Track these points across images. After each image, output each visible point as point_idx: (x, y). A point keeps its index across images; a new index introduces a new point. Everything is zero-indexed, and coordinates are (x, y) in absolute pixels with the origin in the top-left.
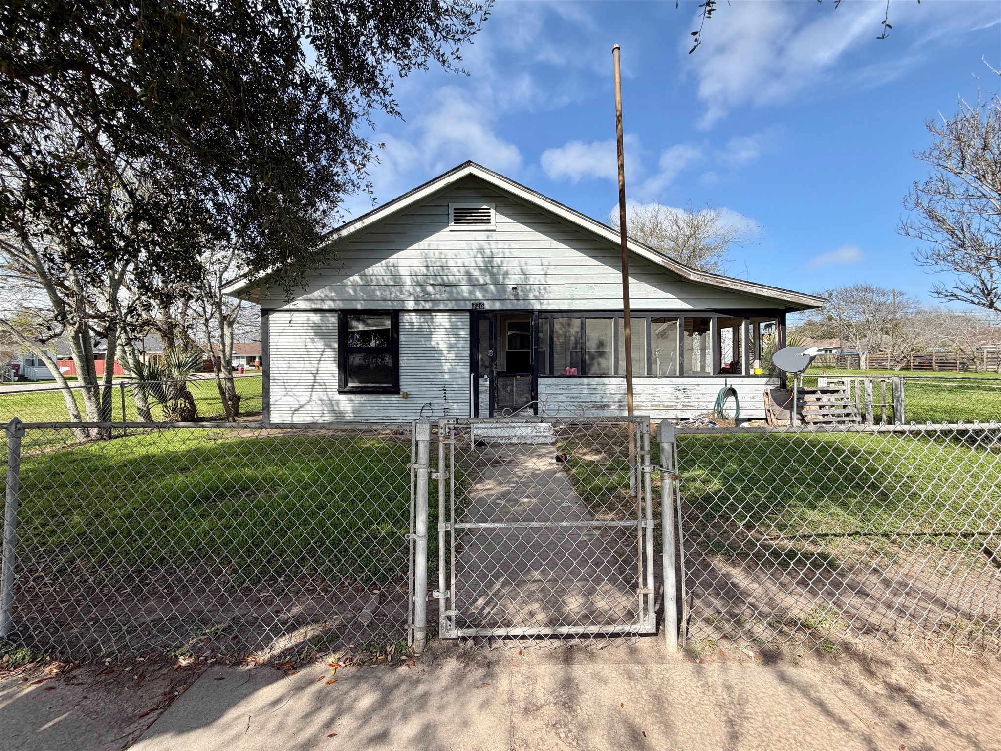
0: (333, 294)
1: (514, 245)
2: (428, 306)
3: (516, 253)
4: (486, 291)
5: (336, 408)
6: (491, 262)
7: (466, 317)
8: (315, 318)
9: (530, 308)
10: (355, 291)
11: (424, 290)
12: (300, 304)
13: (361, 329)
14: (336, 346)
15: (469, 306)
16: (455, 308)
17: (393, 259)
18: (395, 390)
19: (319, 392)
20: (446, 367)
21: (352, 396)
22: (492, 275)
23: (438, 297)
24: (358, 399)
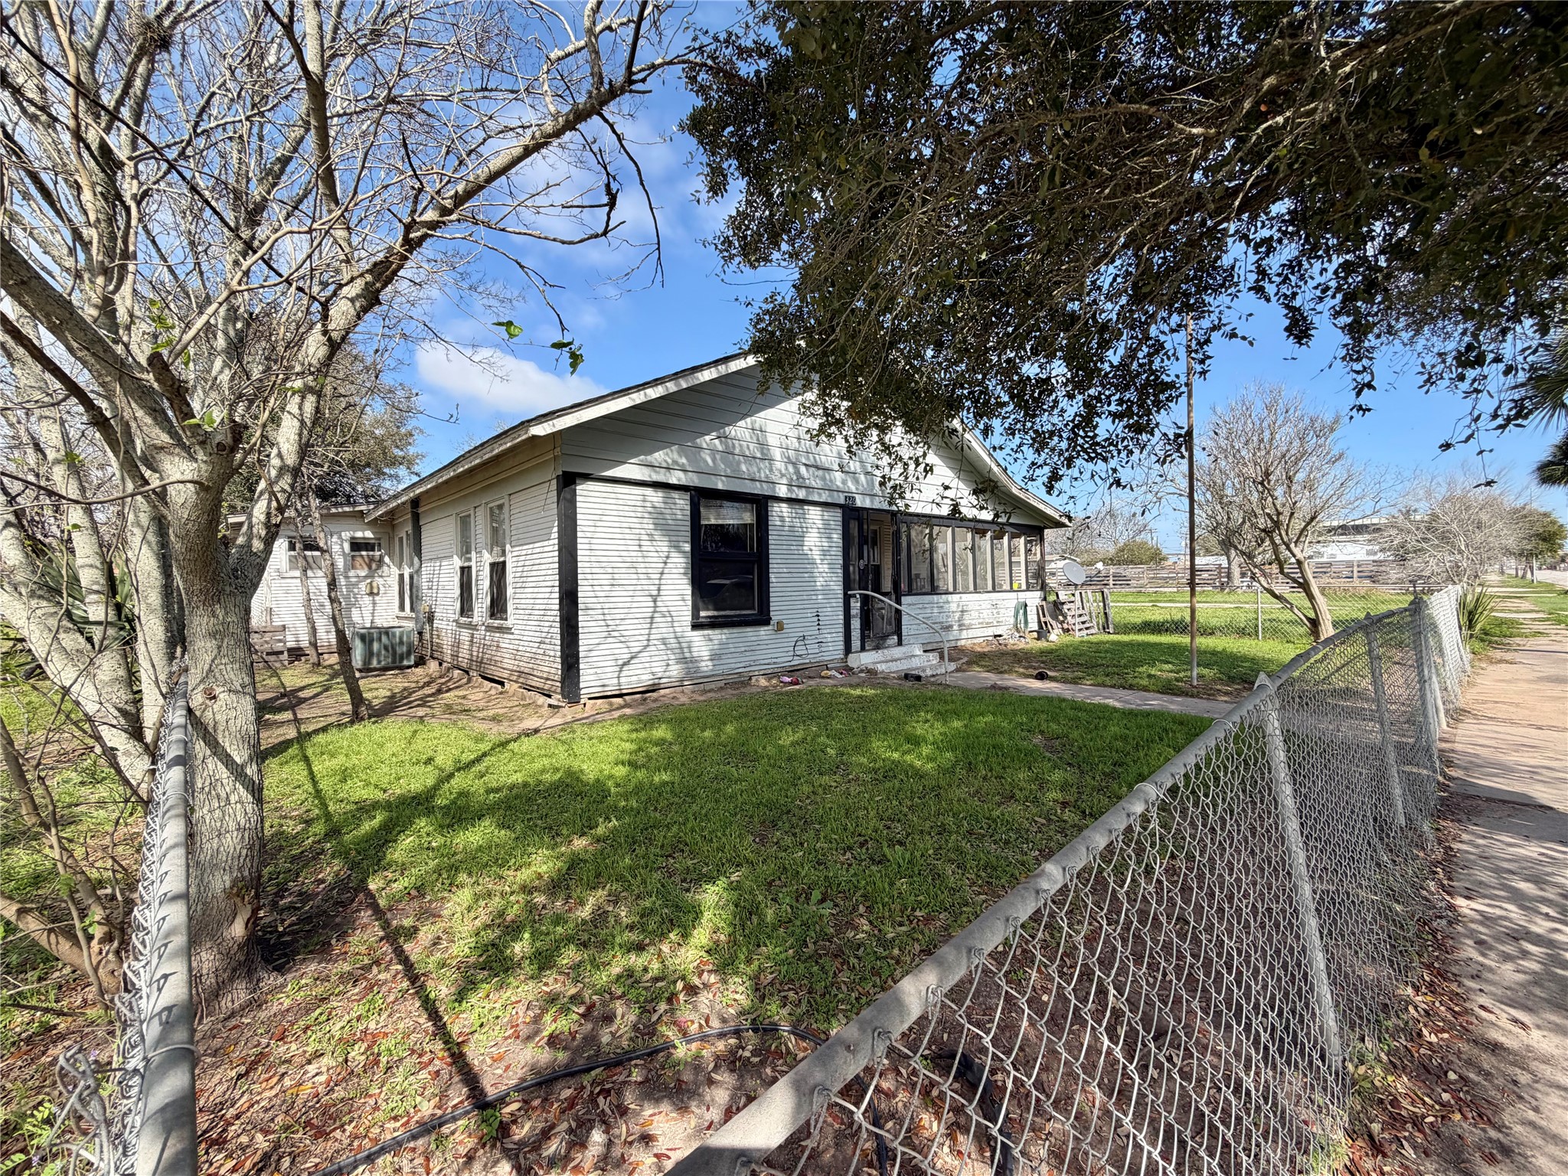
0: (684, 460)
2: (801, 494)
4: (857, 482)
5: (687, 655)
7: (838, 514)
8: (655, 497)
10: (714, 460)
11: (797, 472)
12: (630, 470)
13: (713, 522)
14: (687, 547)
15: (842, 501)
16: (830, 500)
18: (762, 618)
19: (662, 629)
20: (820, 582)
21: (710, 632)
22: (862, 461)
23: (814, 484)
24: (718, 635)
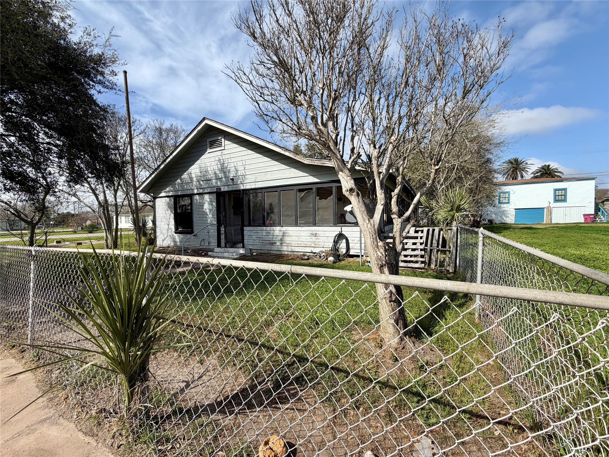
0: (172, 189)
1: (232, 156)
2: (201, 191)
3: (233, 160)
4: (221, 181)
5: (175, 240)
6: (223, 166)
7: (215, 195)
8: (167, 199)
9: (238, 189)
10: (179, 187)
11: (200, 184)
12: (163, 194)
13: (182, 204)
14: (173, 212)
15: (215, 191)
16: (211, 191)
17: (189, 170)
18: (191, 232)
19: (170, 233)
20: (209, 221)
21: (179, 235)
22: (224, 173)
23: (205, 186)
24: (181, 236)
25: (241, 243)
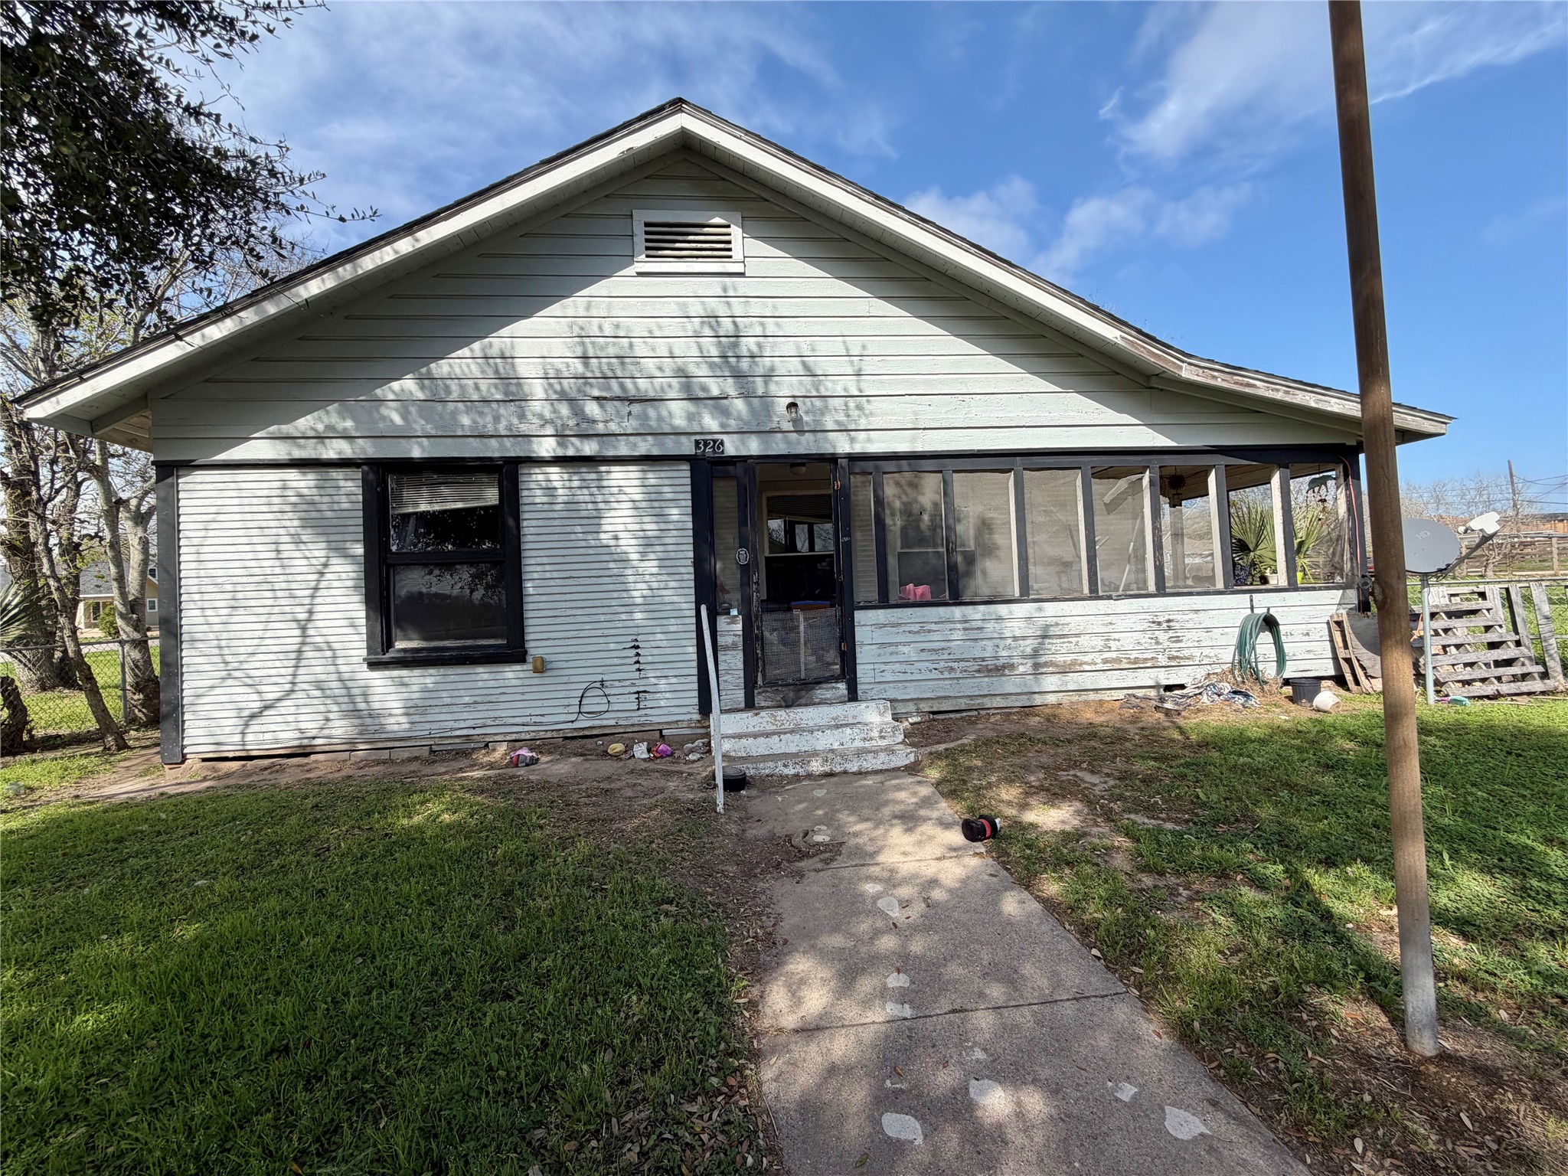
0: (349, 424)
1: (785, 307)
2: (589, 448)
3: (790, 327)
4: (725, 413)
5: (362, 706)
6: (736, 345)
7: (684, 472)
8: (301, 482)
9: (828, 449)
10: (405, 415)
11: (578, 413)
12: (258, 448)
13: (423, 507)
14: (359, 550)
15: (687, 447)
16: (655, 452)
17: (500, 340)
18: (514, 652)
19: (316, 667)
20: (638, 592)
21: (404, 673)
22: (738, 375)
23: (613, 427)
24: (421, 679)
25: (836, 679)
